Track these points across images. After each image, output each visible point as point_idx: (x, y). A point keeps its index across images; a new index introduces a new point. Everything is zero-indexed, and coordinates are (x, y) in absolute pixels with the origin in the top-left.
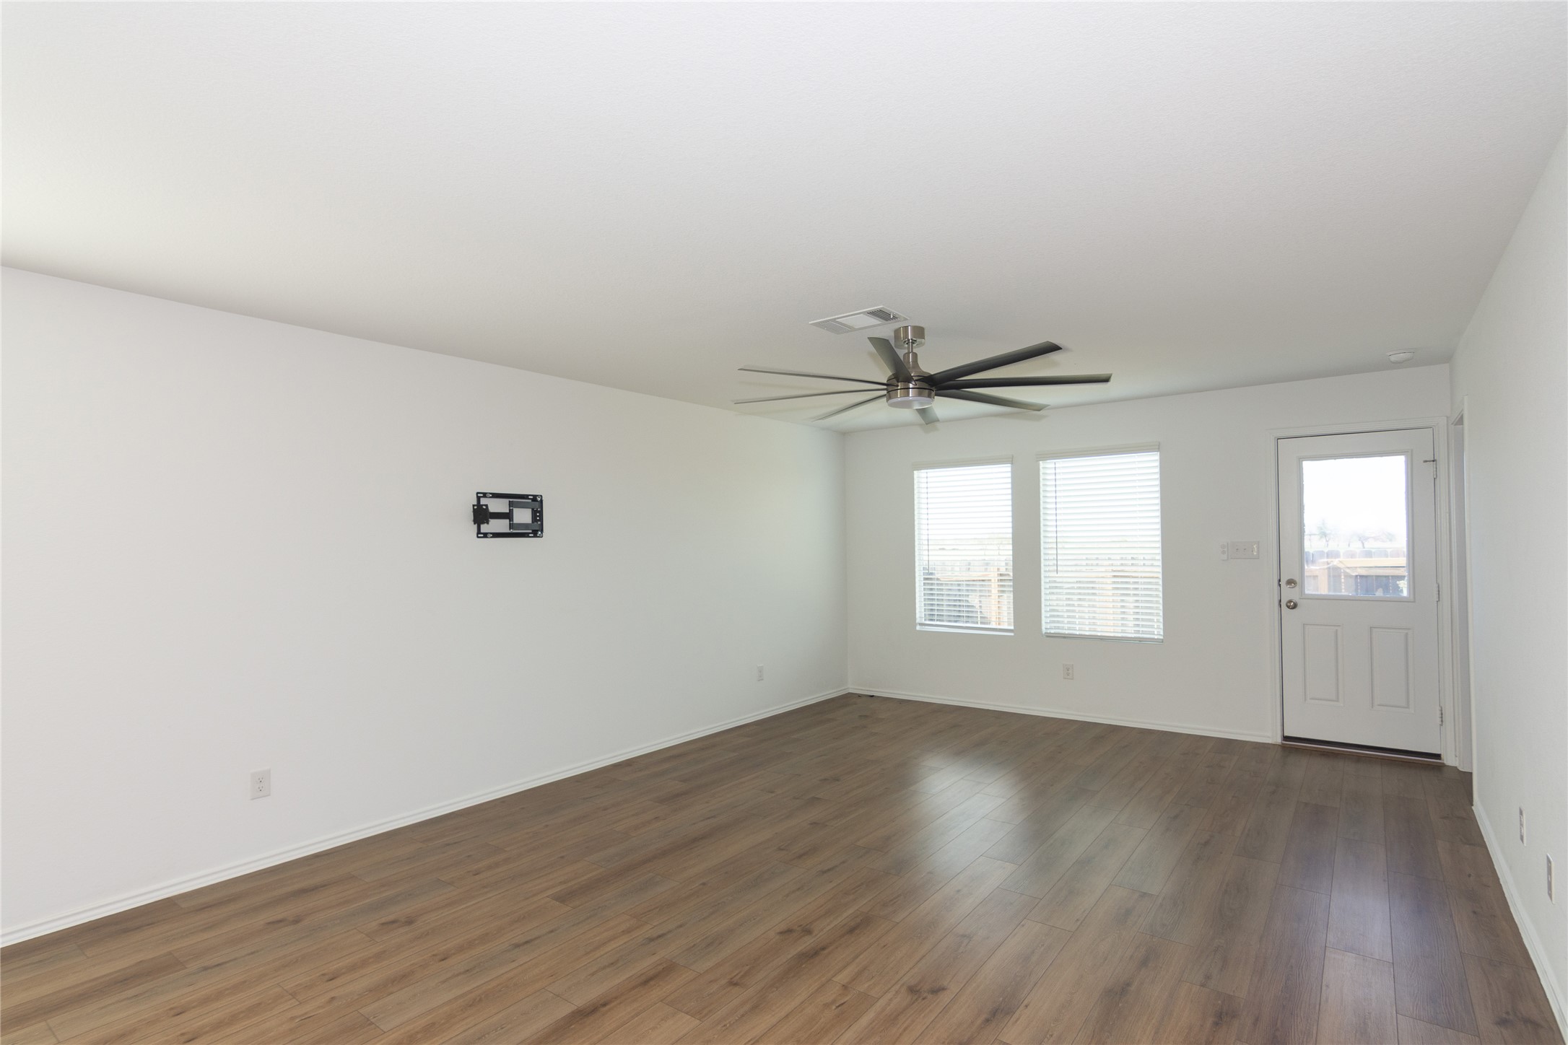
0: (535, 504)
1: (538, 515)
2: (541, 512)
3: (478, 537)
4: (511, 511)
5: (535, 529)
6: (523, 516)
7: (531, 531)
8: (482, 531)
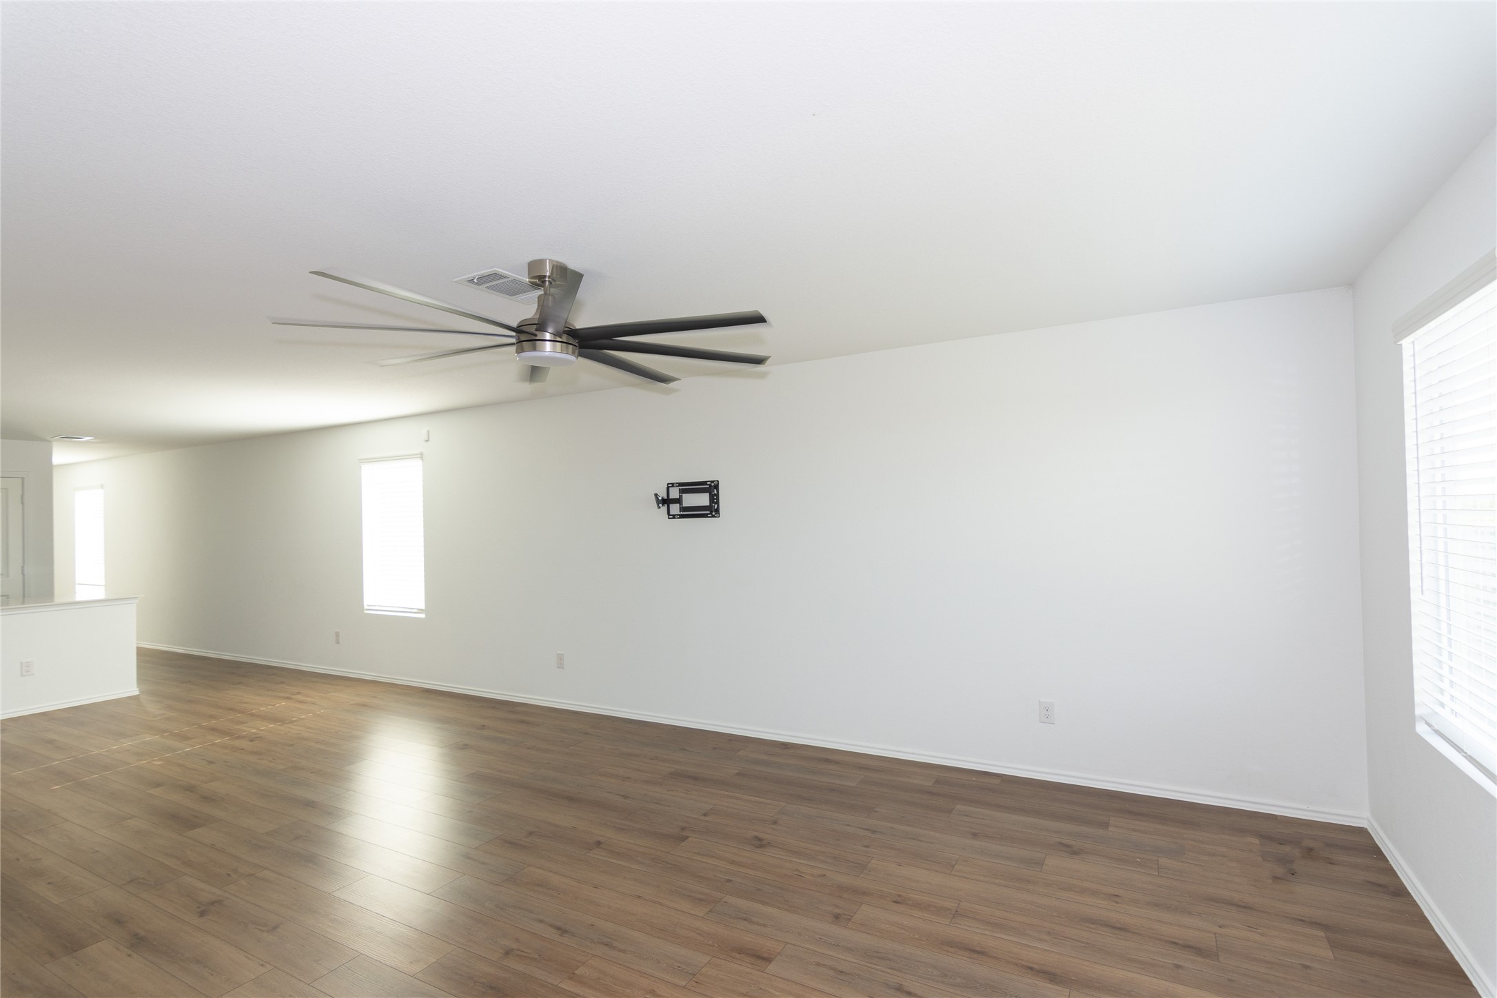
0: (711, 488)
1: (715, 499)
2: (717, 495)
3: (669, 518)
4: (681, 497)
5: (712, 510)
6: (703, 500)
7: (709, 512)
8: (671, 514)
